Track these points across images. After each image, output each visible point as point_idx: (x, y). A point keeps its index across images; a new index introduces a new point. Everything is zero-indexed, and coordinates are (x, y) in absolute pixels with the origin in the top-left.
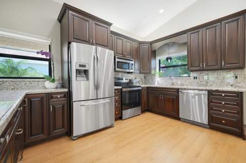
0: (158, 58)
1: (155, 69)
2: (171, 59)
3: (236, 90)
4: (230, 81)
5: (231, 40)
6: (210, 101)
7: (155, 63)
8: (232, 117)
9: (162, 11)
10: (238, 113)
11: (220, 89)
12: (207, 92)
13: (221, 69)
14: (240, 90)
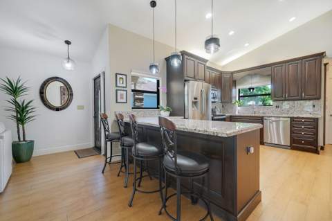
0: (238, 87)
1: (235, 97)
2: (253, 89)
3: (313, 116)
4: (309, 110)
5: (310, 76)
6: (292, 126)
7: (235, 92)
8: (309, 138)
9: (247, 45)
10: (314, 134)
11: (301, 116)
12: (289, 119)
13: (301, 100)
14: (316, 116)
